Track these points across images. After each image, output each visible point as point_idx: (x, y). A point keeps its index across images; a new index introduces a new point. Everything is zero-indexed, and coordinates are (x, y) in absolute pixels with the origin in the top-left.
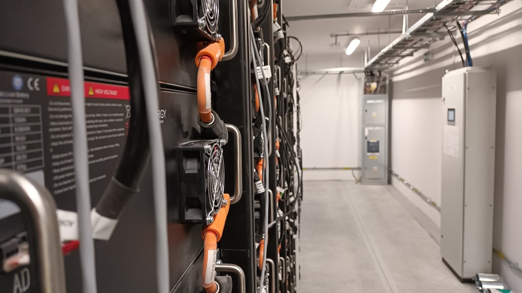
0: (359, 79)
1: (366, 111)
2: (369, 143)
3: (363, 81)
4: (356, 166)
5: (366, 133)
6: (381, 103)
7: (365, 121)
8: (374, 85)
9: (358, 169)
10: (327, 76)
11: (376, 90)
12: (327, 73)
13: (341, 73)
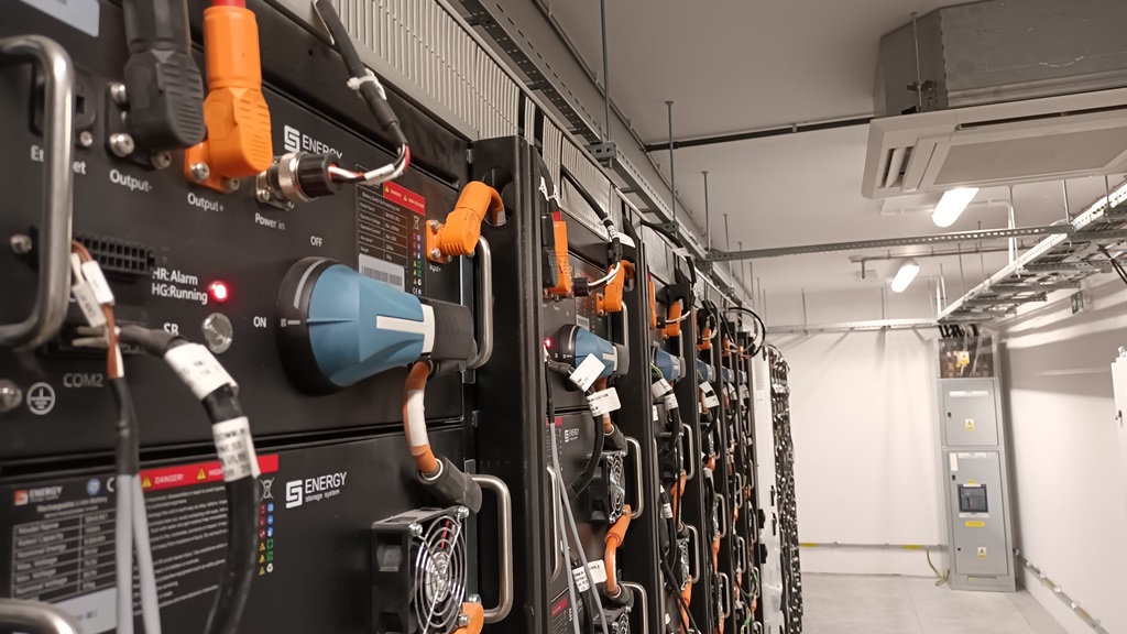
0: (929, 343)
1: (949, 414)
2: (960, 488)
3: (937, 347)
4: (935, 542)
5: (954, 467)
6: (981, 397)
7: (949, 440)
8: (963, 357)
9: (940, 548)
10: (852, 335)
11: (970, 366)
12: (852, 329)
13: (884, 329)
